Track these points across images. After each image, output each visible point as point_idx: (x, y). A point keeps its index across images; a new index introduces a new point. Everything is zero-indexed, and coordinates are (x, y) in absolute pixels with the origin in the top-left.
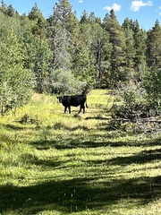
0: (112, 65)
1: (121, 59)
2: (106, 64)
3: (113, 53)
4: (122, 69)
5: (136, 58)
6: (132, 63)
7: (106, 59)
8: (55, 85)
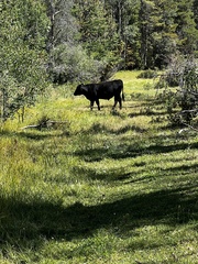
0: (142, 31)
1: (156, 20)
2: (133, 31)
3: (141, 12)
4: (157, 37)
5: (179, 17)
6: (172, 26)
7: (131, 22)
8: (58, 69)
